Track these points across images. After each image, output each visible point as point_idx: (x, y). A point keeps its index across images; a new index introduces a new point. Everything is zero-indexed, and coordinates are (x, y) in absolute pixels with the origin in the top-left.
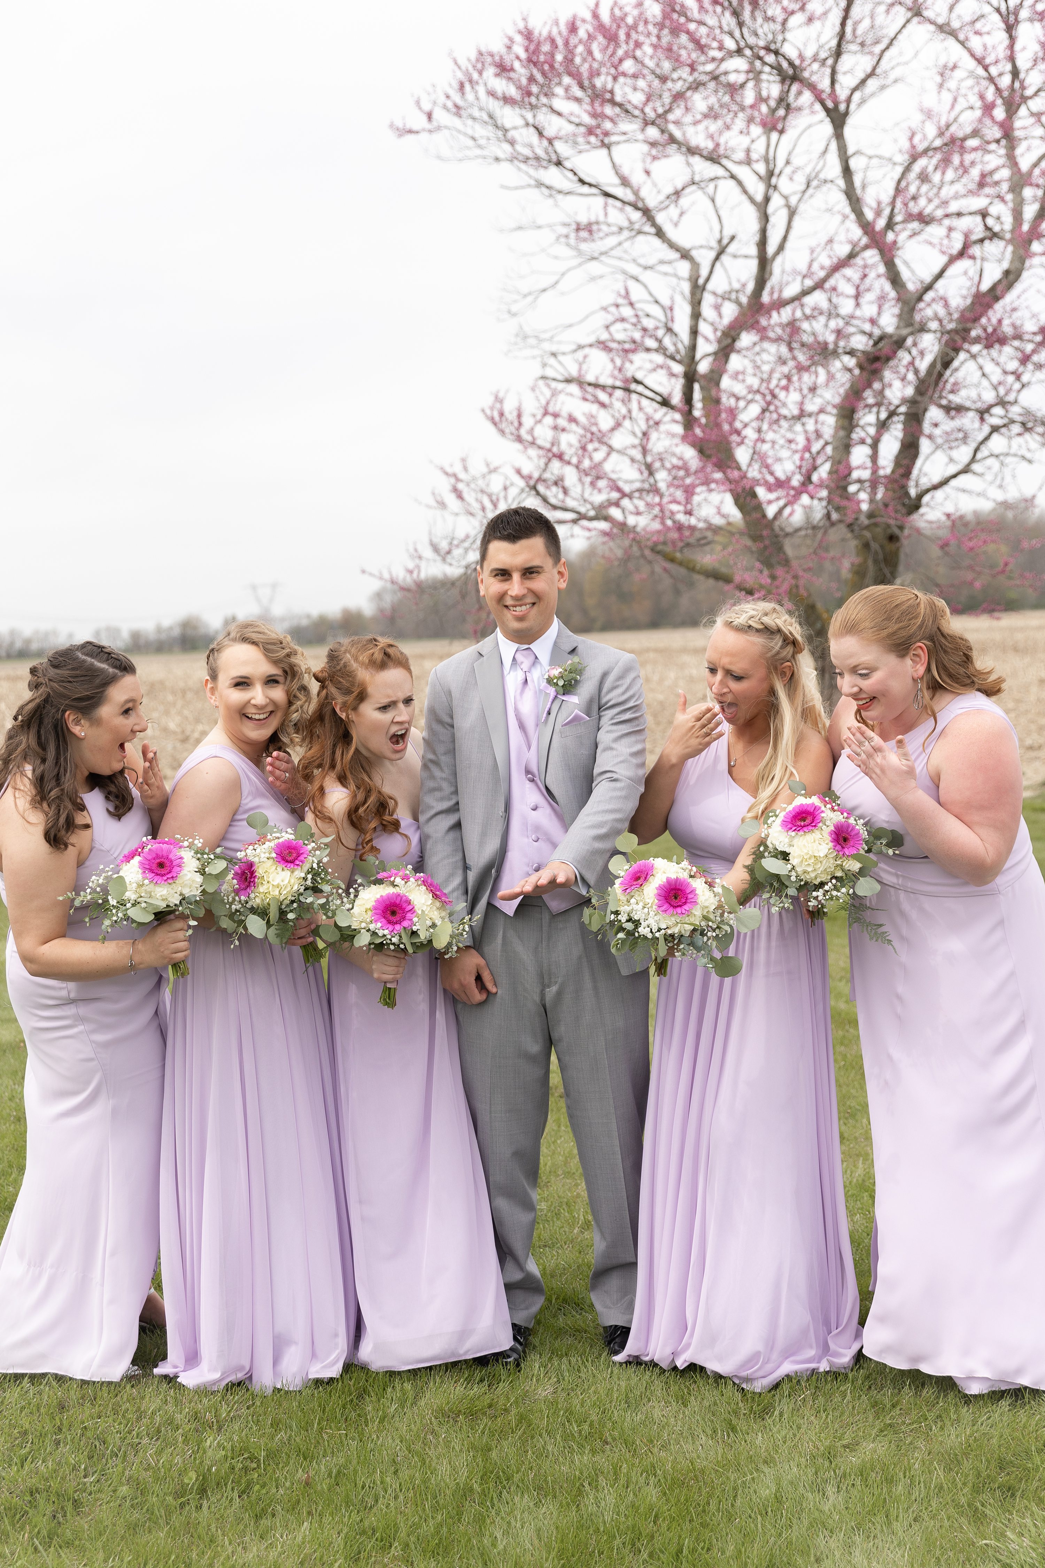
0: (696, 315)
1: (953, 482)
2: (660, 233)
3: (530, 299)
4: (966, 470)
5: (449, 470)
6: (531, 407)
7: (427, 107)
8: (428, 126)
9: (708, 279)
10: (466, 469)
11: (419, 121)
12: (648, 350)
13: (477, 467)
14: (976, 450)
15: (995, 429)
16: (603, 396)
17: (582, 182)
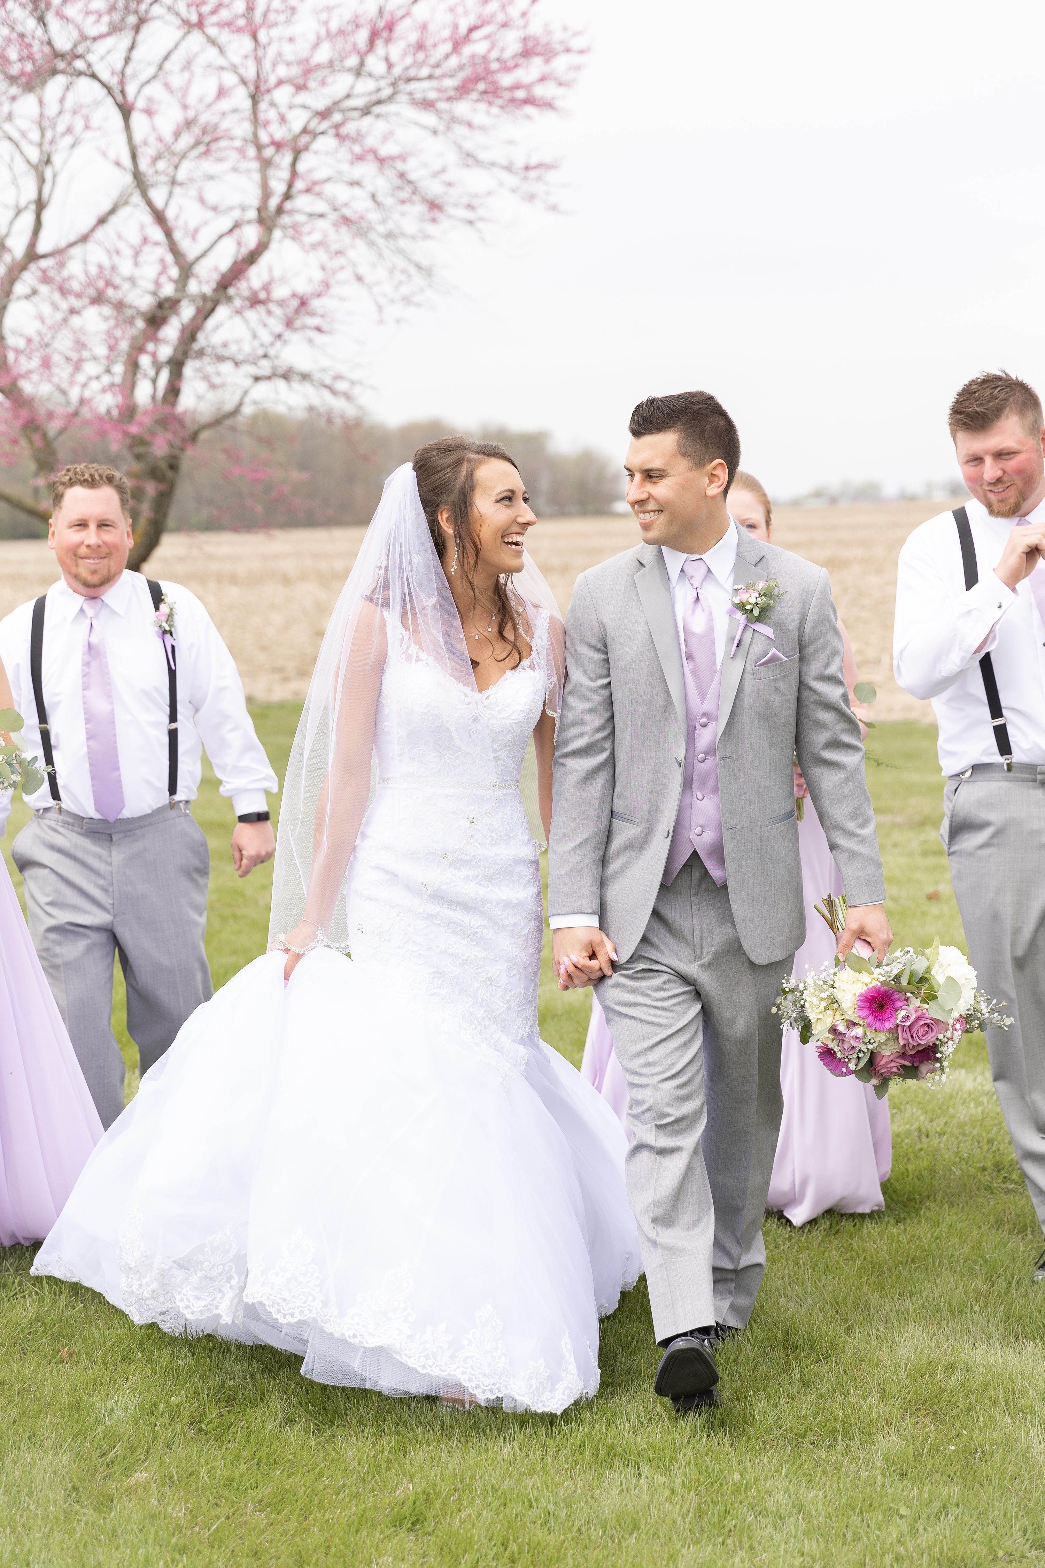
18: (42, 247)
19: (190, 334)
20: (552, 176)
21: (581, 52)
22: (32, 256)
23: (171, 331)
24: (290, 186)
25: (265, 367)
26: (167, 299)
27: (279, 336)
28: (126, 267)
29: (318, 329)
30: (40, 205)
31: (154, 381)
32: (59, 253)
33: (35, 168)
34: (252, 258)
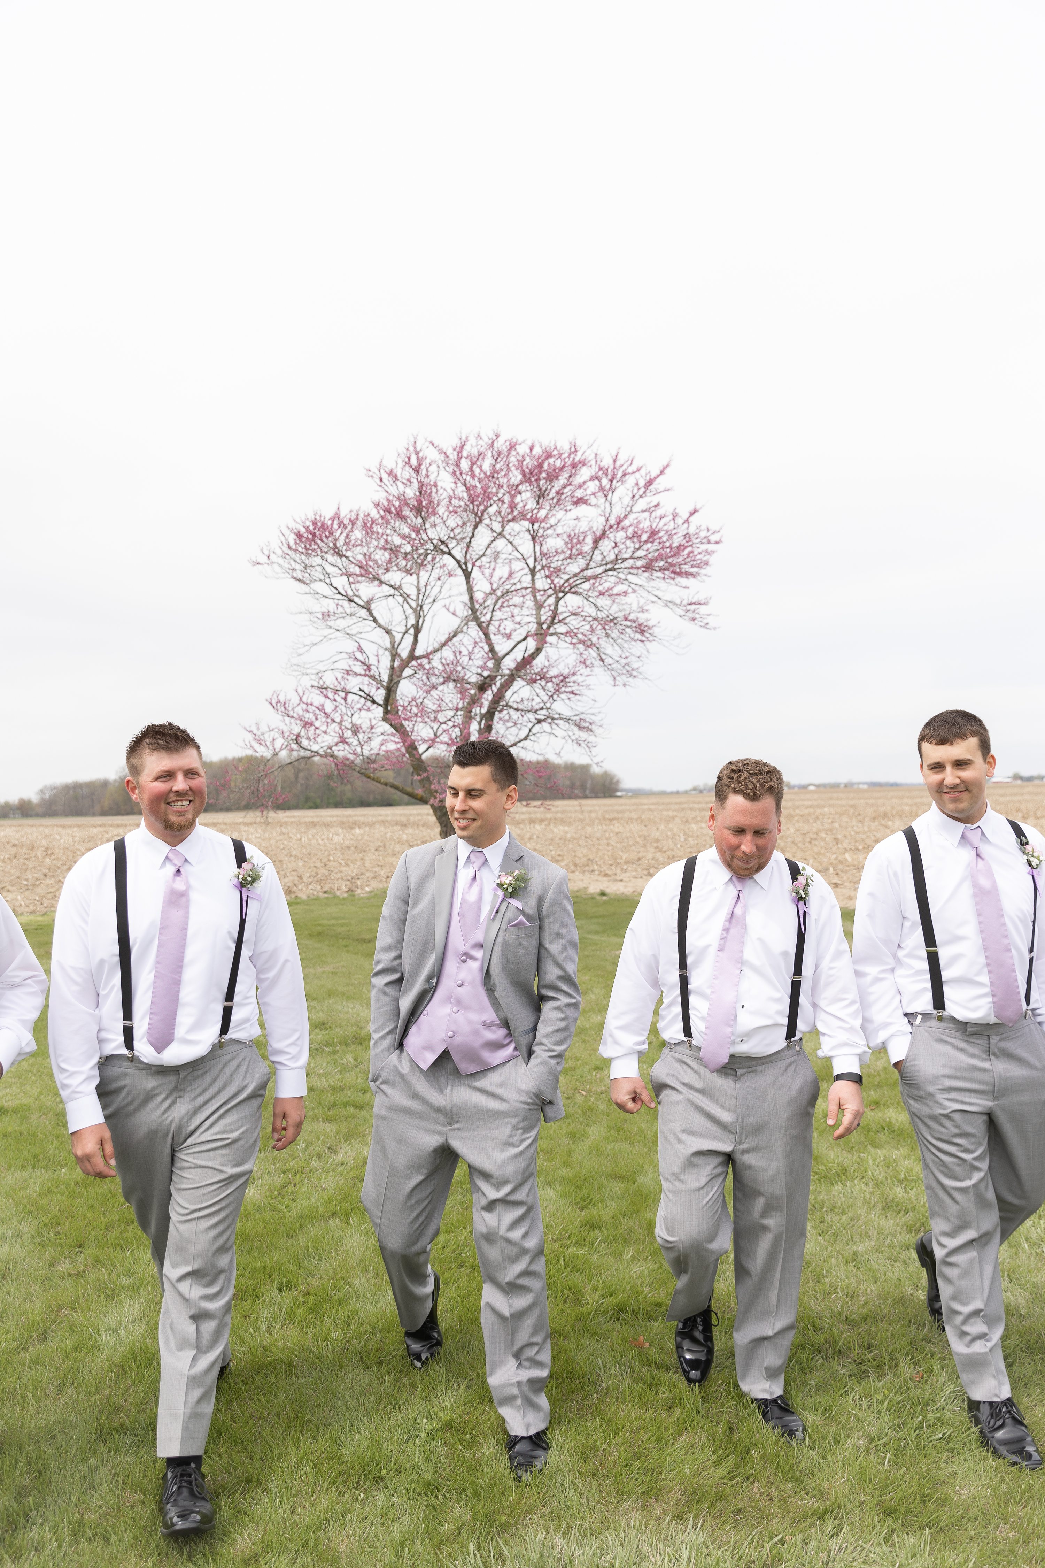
0: (393, 661)
1: (520, 744)
2: (375, 620)
3: (307, 648)
4: (525, 739)
5: (249, 729)
6: (295, 700)
7: (267, 553)
8: (268, 562)
9: (400, 644)
10: (258, 729)
11: (263, 559)
12: (357, 674)
13: (263, 728)
14: (530, 731)
15: (539, 721)
16: (331, 695)
17: (339, 593)
18: (418, 653)
19: (498, 698)
20: (703, 609)
21: (717, 543)
22: (412, 657)
23: (488, 695)
24: (554, 618)
25: (541, 715)
26: (489, 676)
27: (552, 696)
28: (465, 660)
29: (572, 693)
30: (417, 630)
31: (480, 723)
32: (427, 656)
33: (415, 610)
34: (534, 656)
